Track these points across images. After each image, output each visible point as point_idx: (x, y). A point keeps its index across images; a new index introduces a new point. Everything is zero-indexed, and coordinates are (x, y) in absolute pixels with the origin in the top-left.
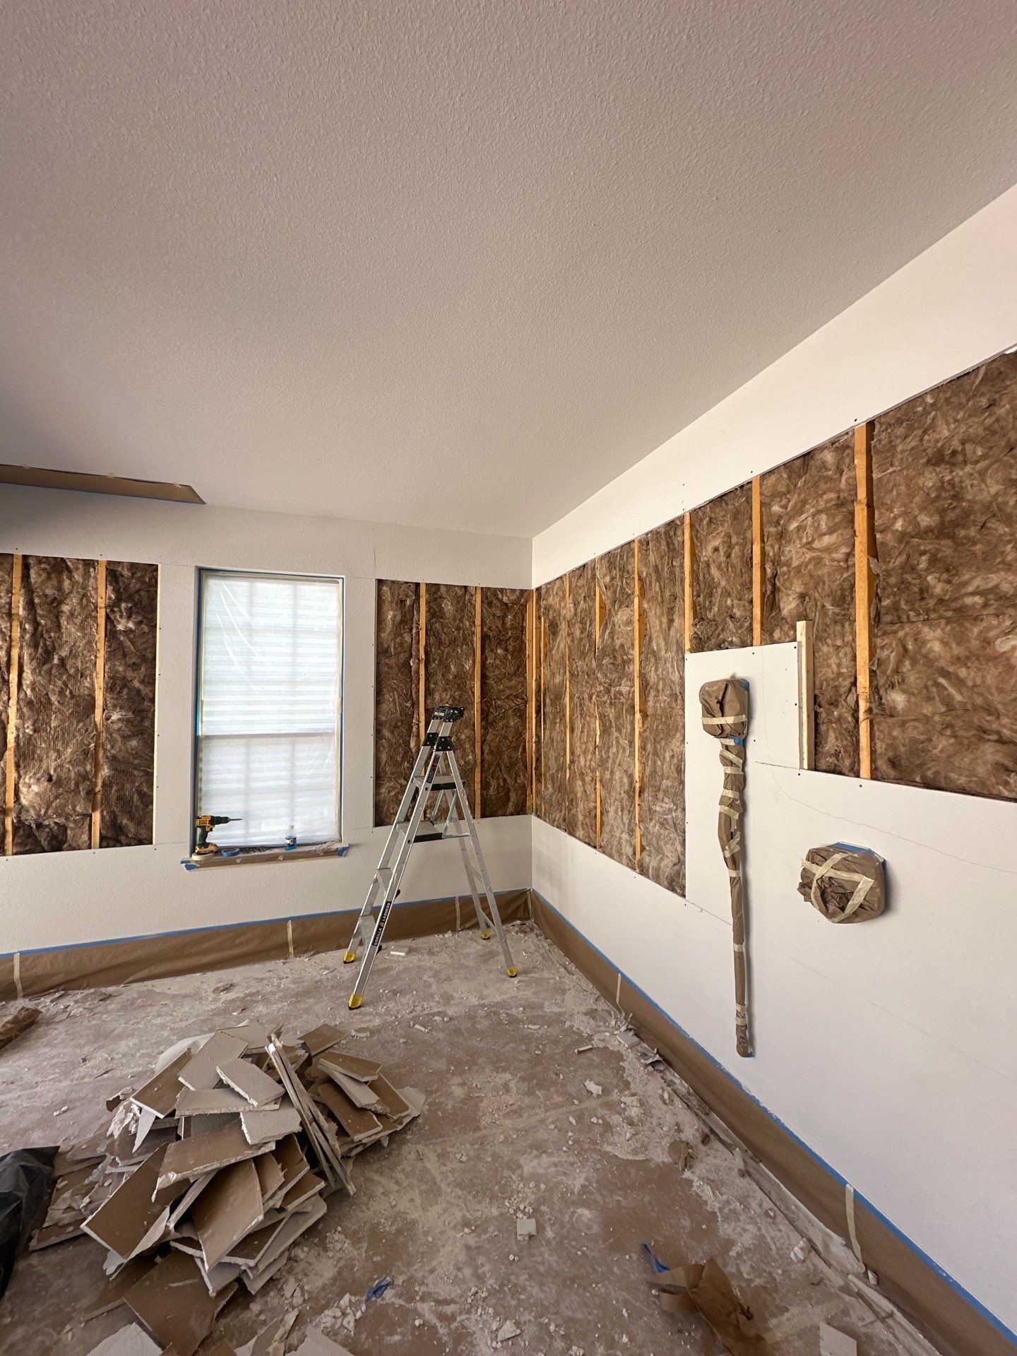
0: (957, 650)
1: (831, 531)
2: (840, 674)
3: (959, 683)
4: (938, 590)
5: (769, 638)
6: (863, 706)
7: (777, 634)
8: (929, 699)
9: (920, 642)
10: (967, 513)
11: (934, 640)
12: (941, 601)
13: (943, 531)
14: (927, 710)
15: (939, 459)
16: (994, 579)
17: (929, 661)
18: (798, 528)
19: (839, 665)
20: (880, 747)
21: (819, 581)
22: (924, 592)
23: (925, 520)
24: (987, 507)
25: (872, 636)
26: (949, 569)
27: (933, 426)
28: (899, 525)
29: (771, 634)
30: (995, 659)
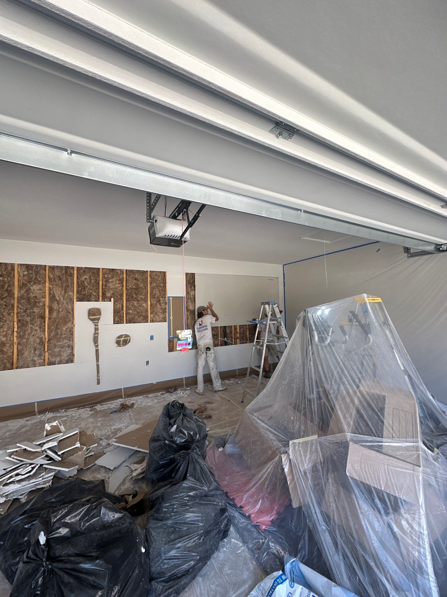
0: (138, 305)
1: (119, 284)
2: (119, 308)
3: (139, 309)
4: (135, 296)
5: (103, 300)
6: (125, 312)
7: (106, 300)
8: (135, 311)
9: (133, 304)
10: (139, 288)
11: (135, 303)
12: (135, 298)
13: (136, 289)
14: (135, 313)
15: (136, 279)
16: (142, 297)
17: (135, 306)
18: (112, 281)
19: (119, 306)
20: (127, 319)
21: (117, 292)
22: (133, 297)
23: (134, 287)
24: (141, 288)
25: (126, 302)
26: (136, 295)
27: (135, 275)
28: (130, 286)
29: (104, 300)
30: (143, 306)
